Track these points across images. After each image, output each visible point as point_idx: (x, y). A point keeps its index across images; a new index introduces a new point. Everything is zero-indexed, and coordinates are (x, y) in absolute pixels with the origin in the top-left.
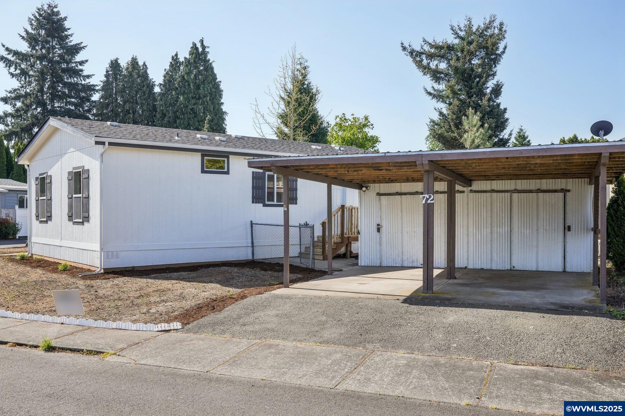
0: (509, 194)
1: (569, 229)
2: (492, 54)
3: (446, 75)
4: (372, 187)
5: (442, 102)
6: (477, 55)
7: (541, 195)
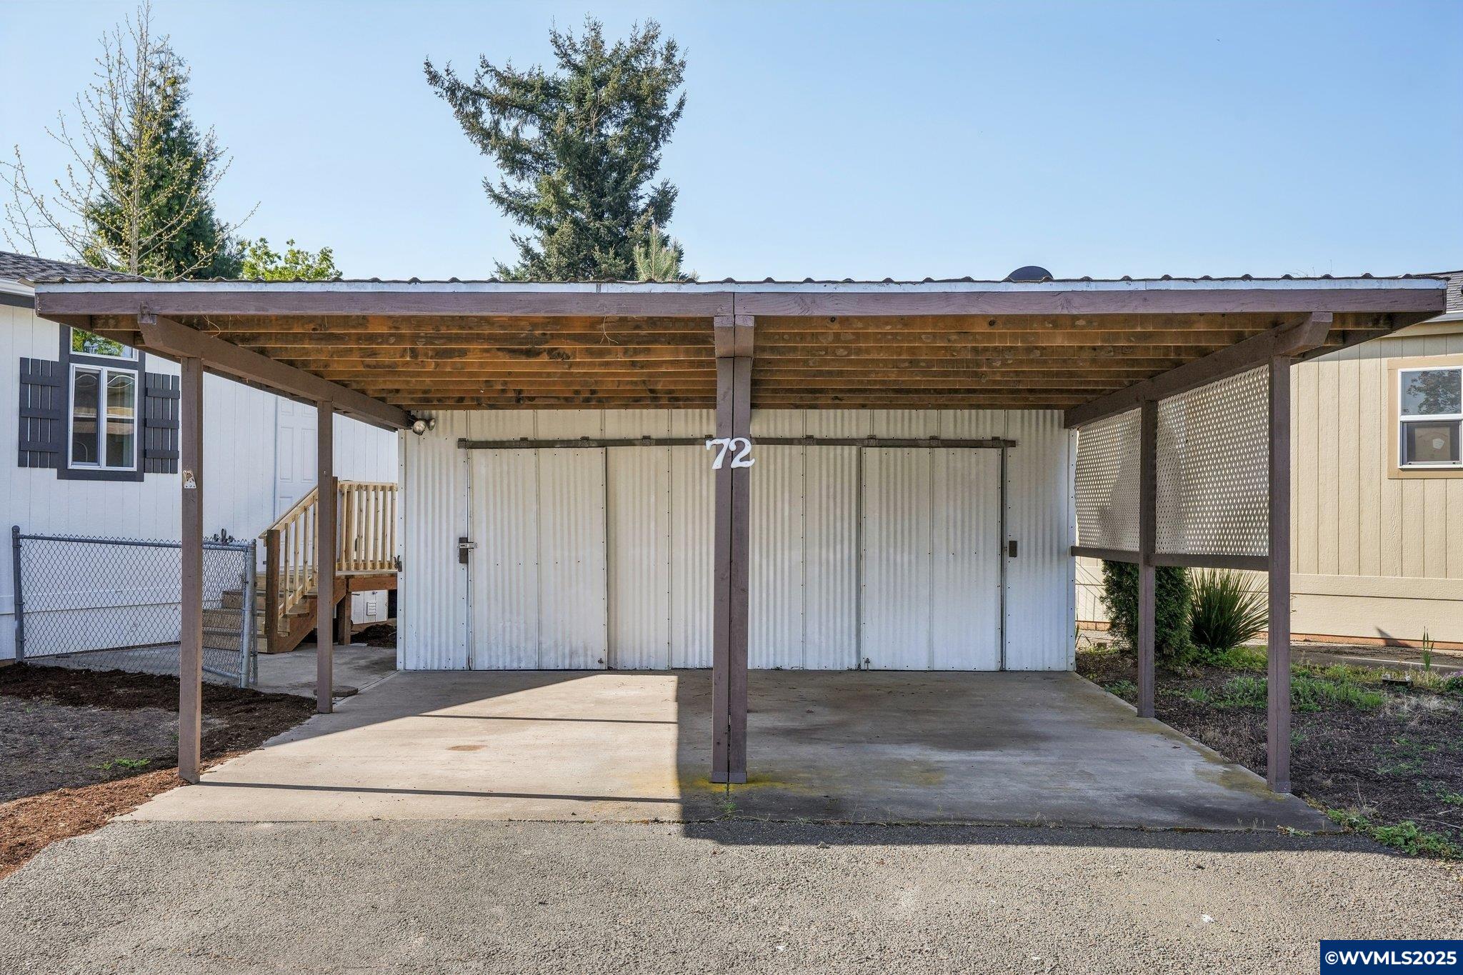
0: (854, 449)
1: (1013, 553)
2: (650, 117)
3: (538, 157)
4: (445, 420)
5: (531, 223)
6: (615, 116)
7: (940, 453)
